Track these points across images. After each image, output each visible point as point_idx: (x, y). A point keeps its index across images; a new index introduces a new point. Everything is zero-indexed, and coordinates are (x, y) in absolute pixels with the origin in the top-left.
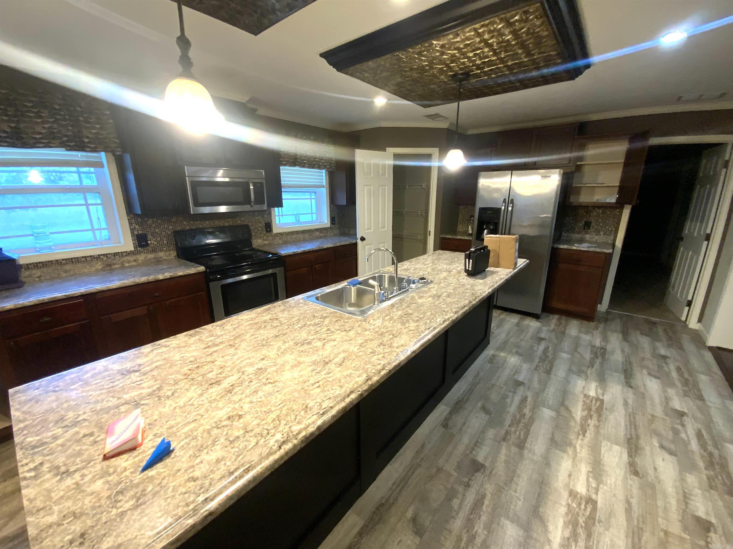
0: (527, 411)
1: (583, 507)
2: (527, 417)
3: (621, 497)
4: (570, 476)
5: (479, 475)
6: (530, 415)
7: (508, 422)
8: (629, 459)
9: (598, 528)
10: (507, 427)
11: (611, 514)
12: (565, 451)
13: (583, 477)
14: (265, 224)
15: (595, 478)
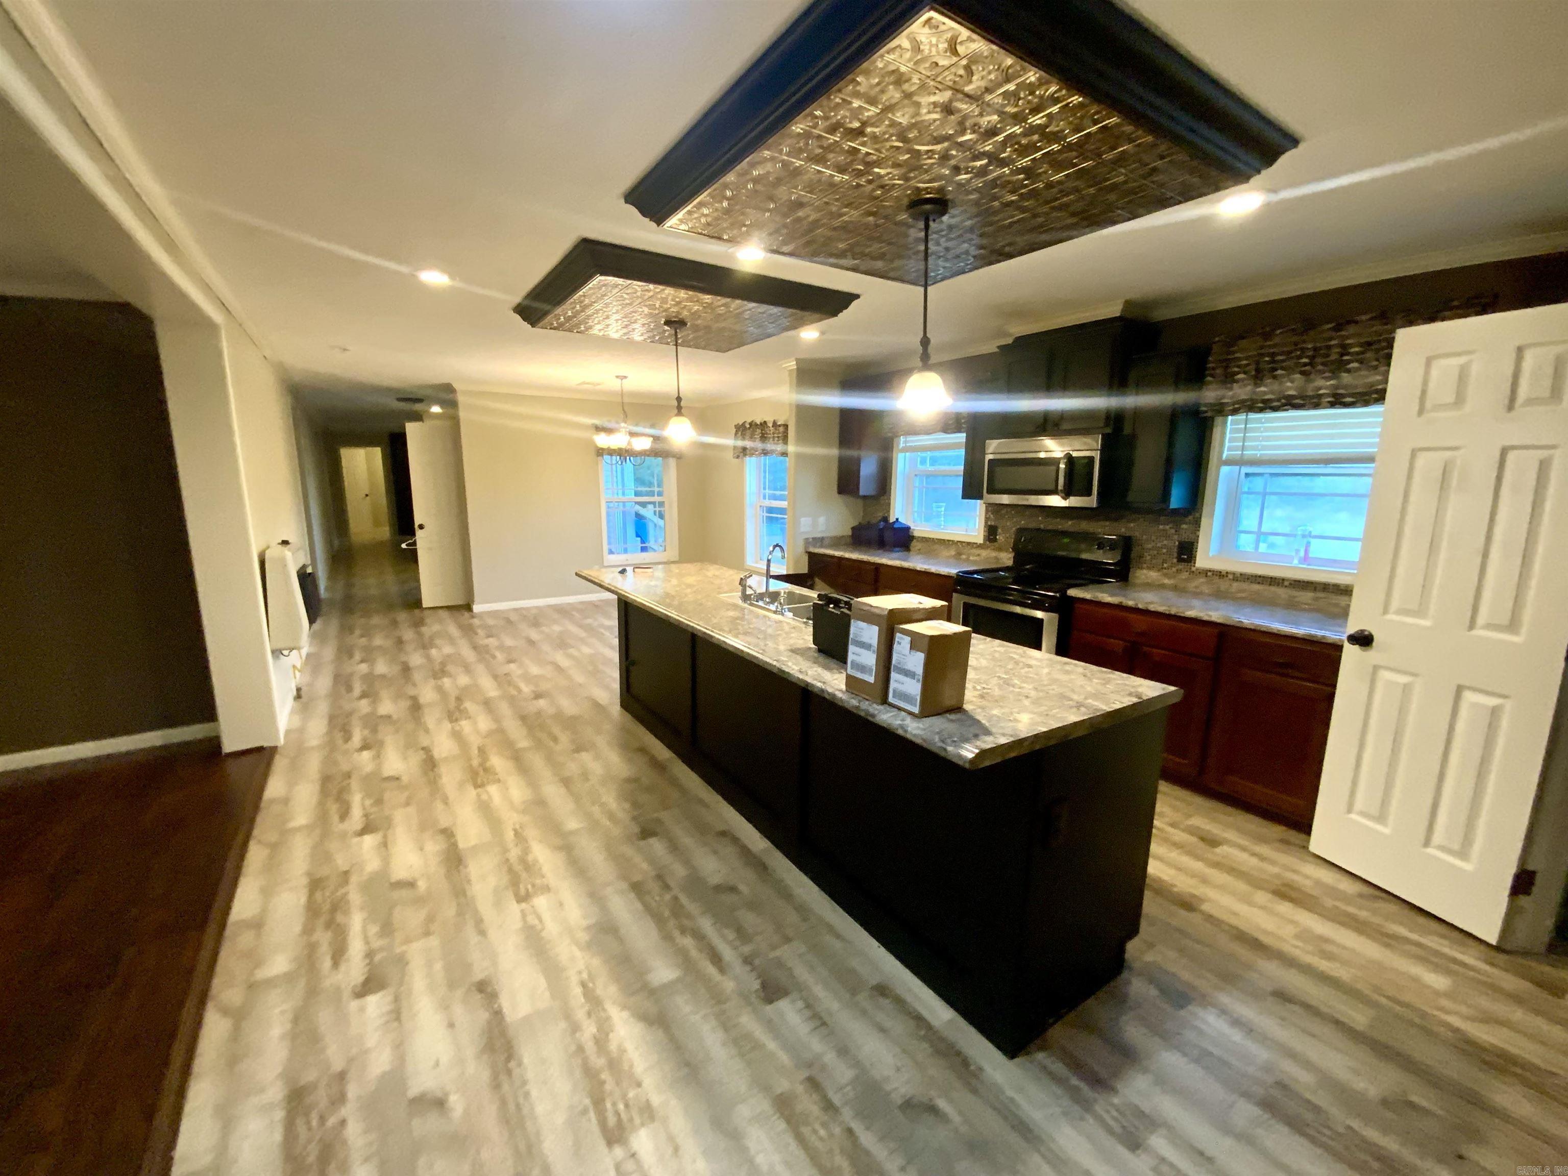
0: (688, 942)
1: (529, 887)
2: (676, 933)
3: (493, 934)
4: (561, 904)
5: (636, 829)
6: (677, 941)
7: (684, 900)
8: (500, 1006)
9: (505, 879)
10: (676, 891)
11: (498, 904)
12: (588, 928)
13: (547, 917)
14: (1180, 543)
15: (532, 927)
